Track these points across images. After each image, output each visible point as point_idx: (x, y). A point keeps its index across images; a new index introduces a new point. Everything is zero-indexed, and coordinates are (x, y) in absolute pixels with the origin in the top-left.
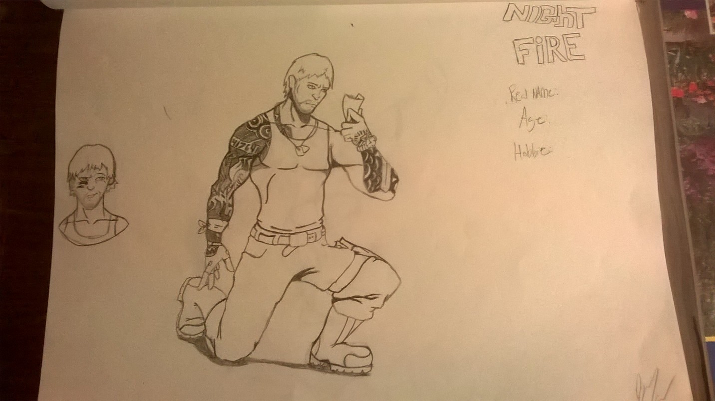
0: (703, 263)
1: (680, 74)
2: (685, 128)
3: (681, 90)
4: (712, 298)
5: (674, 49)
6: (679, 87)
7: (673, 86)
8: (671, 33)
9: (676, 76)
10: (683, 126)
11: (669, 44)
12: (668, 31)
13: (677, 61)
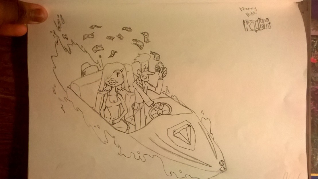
0: (315, 141)
1: (316, 51)
2: (315, 78)
3: (316, 59)
4: (316, 157)
5: (315, 39)
6: (315, 57)
7: (312, 57)
8: (314, 31)
9: (314, 52)
10: (314, 77)
11: (313, 36)
12: (313, 29)
13: (315, 45)
